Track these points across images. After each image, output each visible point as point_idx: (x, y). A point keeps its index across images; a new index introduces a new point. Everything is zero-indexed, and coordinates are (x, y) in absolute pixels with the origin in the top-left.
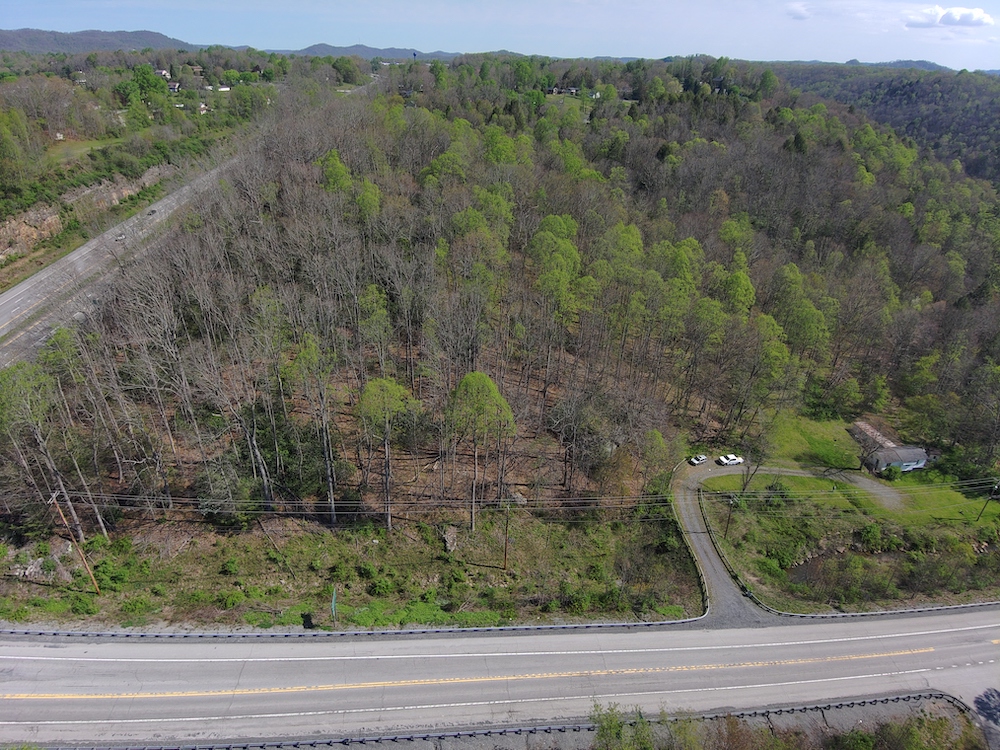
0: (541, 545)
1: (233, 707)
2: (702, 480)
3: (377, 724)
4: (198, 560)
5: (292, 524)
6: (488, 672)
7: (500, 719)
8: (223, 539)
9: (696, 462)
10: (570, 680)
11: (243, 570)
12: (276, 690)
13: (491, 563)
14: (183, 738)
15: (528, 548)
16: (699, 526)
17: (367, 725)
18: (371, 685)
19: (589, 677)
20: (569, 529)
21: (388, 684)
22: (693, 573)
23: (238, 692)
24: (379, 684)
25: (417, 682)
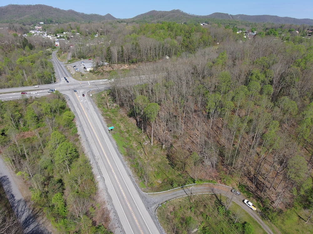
3: (91, 143)
4: (121, 116)
5: (135, 121)
6: (107, 154)
8: (126, 116)
15: (156, 158)
23: (92, 127)
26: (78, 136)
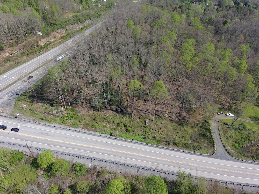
0: (170, 128)
1: (93, 150)
2: (220, 119)
3: (124, 161)
4: (89, 116)
5: (110, 111)
6: (152, 155)
7: (154, 167)
8: (95, 112)
9: (219, 114)
10: (173, 162)
11: (98, 120)
12: (103, 148)
13: (157, 130)
14: (82, 155)
15: (167, 128)
16: (217, 131)
17: (122, 161)
18: (124, 152)
19: (178, 163)
20: (179, 125)
21: (128, 153)
22: (212, 143)
23: (95, 147)
24: (126, 152)
25: (135, 154)
26: (95, 168)
